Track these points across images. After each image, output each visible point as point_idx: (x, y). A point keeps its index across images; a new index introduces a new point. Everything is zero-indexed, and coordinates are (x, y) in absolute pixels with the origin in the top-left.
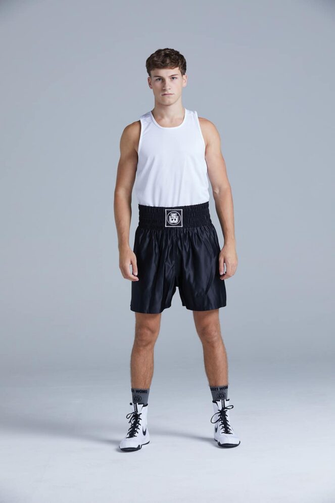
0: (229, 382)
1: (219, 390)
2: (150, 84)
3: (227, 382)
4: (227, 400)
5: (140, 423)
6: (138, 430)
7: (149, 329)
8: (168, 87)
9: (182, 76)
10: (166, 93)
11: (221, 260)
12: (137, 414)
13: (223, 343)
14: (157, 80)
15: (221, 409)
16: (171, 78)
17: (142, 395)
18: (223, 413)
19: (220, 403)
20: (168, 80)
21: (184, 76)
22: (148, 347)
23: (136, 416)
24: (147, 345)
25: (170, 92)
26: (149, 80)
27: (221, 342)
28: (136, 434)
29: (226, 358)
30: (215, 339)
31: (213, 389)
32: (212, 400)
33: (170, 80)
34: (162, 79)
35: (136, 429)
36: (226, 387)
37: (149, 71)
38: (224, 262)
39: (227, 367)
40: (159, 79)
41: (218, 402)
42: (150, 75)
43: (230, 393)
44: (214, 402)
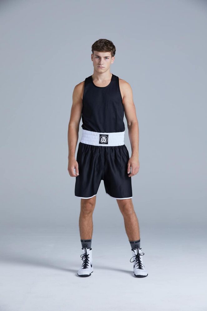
0: (140, 238)
1: (135, 243)
2: (92, 58)
3: (139, 237)
4: (140, 249)
5: (89, 260)
6: (88, 264)
7: (90, 203)
8: (102, 63)
9: (112, 57)
10: (100, 66)
11: (129, 165)
12: (86, 255)
13: (135, 215)
14: (96, 57)
15: (136, 254)
16: (105, 58)
17: (88, 243)
18: (138, 257)
19: (136, 251)
20: (103, 59)
21: (113, 57)
22: (90, 215)
23: (86, 256)
24: (89, 213)
25: (103, 66)
26: (92, 55)
27: (134, 214)
28: (88, 267)
29: (138, 224)
30: (131, 212)
31: (131, 242)
32: (131, 249)
33: (104, 59)
34: (99, 58)
35: (87, 264)
36: (139, 241)
37: (93, 51)
38: (131, 166)
39: (139, 229)
40: (98, 57)
41: (134, 250)
42: (93, 53)
43: (142, 245)
44: (132, 250)
